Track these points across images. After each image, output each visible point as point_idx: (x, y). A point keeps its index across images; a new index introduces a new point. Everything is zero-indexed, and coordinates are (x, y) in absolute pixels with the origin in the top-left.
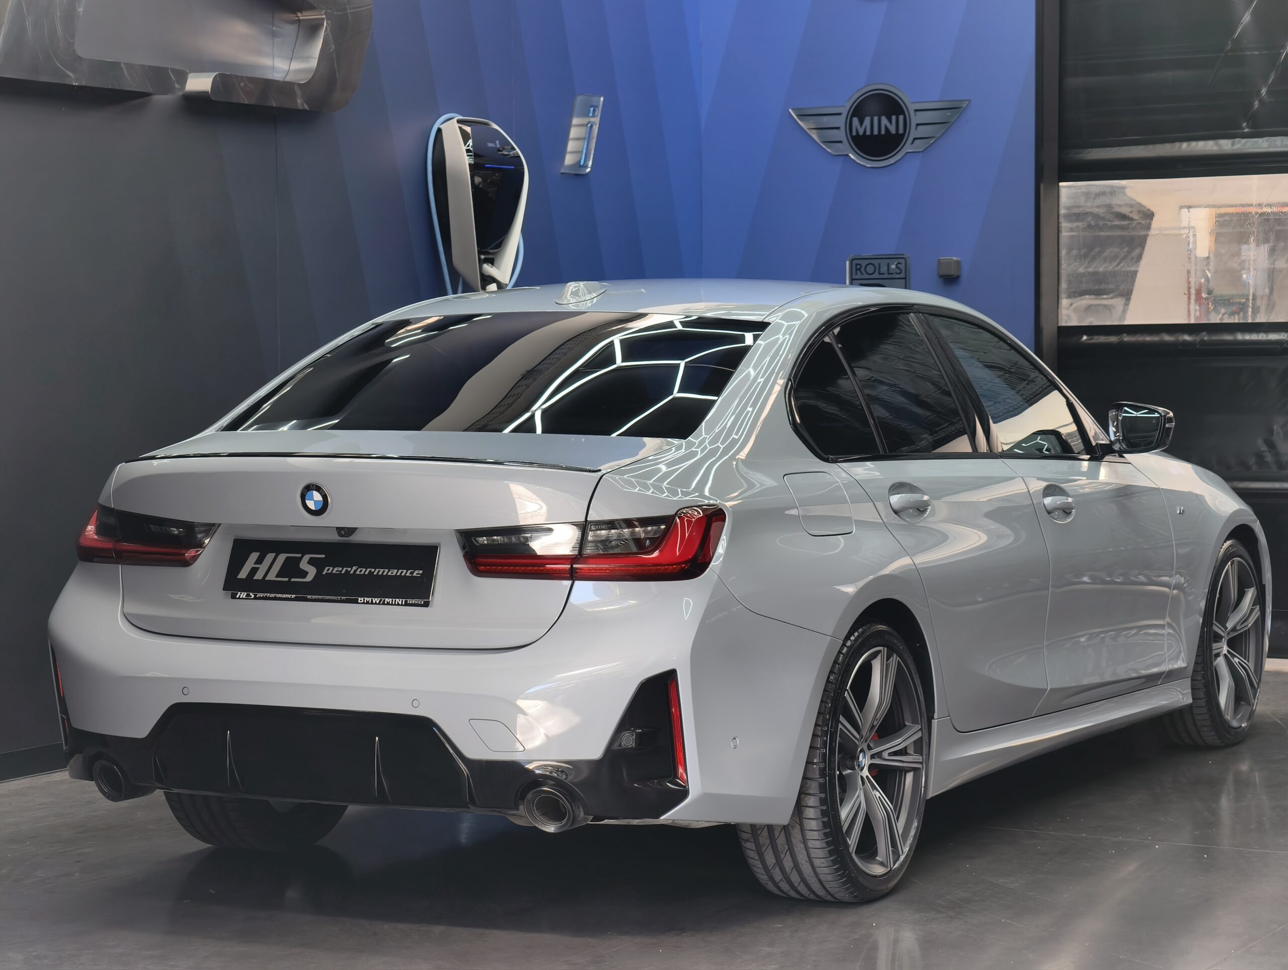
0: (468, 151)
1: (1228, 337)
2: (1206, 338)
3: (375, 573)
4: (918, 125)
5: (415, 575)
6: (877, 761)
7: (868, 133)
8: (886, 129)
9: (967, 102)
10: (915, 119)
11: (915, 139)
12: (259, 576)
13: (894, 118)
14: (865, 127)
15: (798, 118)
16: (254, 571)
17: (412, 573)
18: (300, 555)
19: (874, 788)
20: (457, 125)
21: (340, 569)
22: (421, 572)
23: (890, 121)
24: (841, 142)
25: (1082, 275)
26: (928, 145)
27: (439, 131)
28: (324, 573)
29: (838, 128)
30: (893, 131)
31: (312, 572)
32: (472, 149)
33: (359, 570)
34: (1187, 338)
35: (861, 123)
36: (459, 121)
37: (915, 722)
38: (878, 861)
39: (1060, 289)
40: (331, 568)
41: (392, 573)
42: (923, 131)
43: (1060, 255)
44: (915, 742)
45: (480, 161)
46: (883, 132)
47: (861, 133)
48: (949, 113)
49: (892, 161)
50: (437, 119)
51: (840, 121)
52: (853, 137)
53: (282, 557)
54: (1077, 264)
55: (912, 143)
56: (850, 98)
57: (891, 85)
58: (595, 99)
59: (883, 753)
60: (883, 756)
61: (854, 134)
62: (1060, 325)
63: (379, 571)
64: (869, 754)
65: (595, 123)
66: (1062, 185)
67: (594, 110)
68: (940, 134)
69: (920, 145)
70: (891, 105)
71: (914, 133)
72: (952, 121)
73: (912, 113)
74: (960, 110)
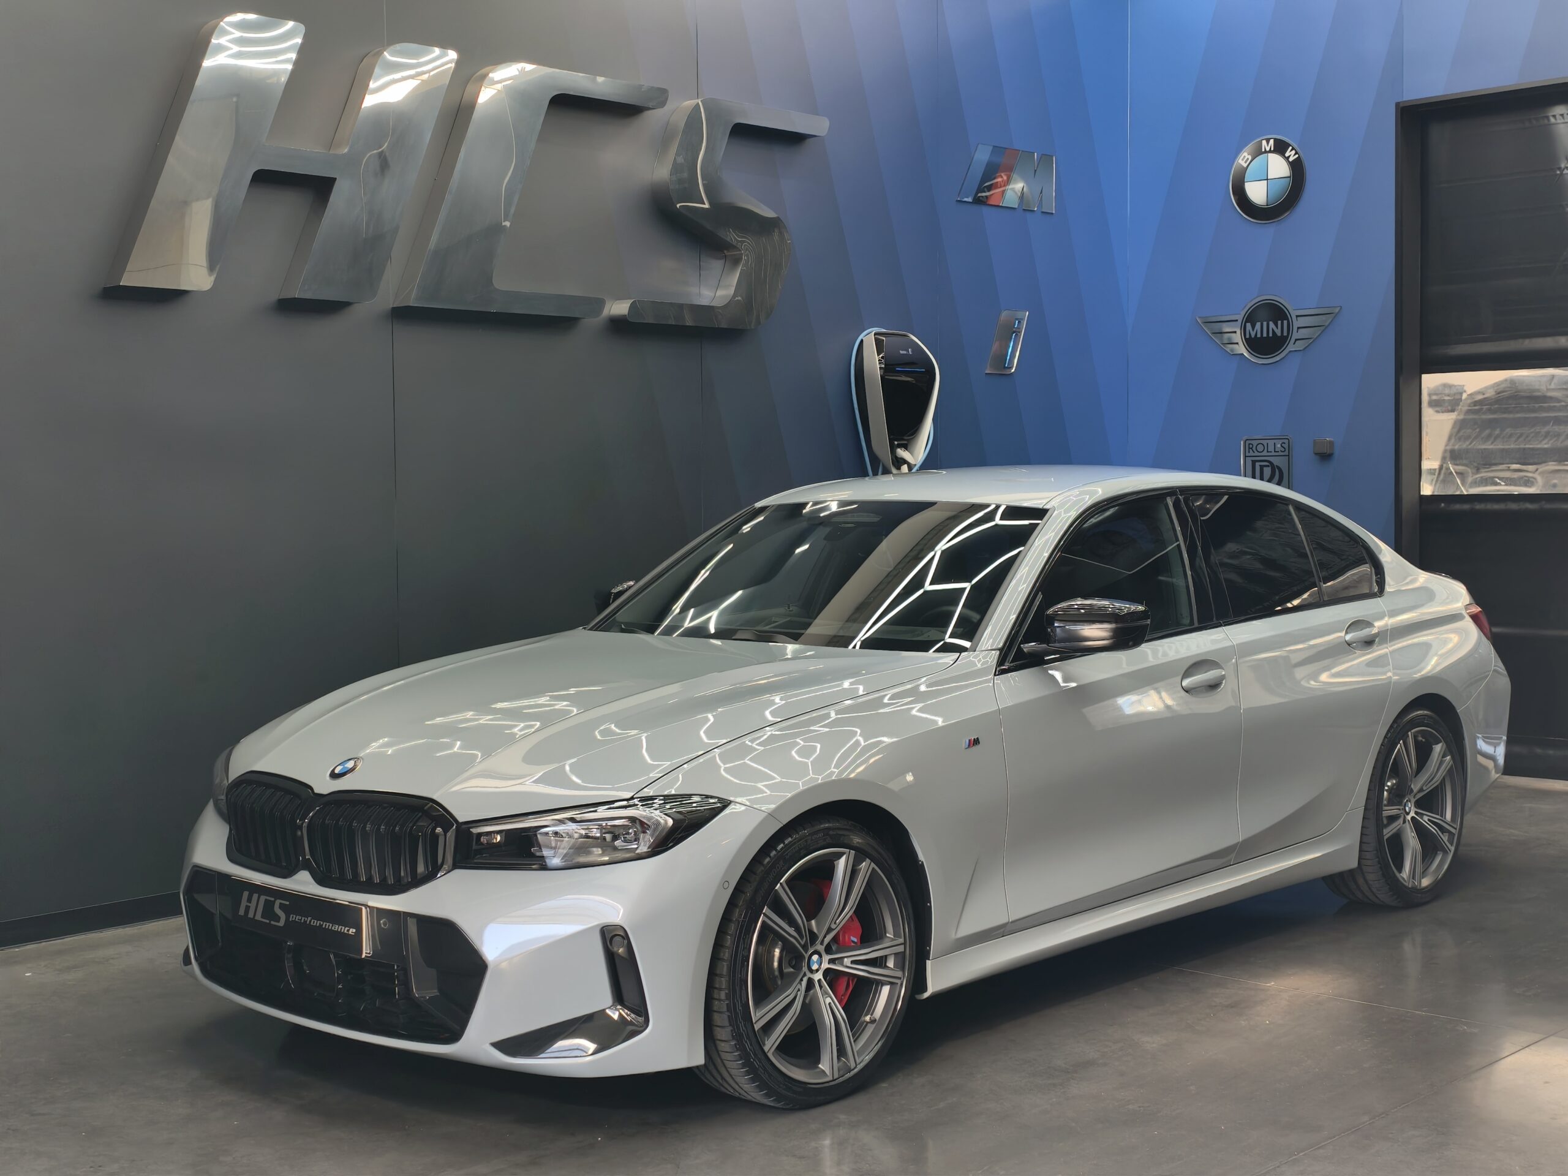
4: (1298, 328)
7: (1259, 335)
8: (1274, 332)
9: (1339, 308)
10: (1297, 323)
11: (1296, 340)
13: (1279, 322)
14: (1257, 330)
15: (1203, 325)
23: (1276, 325)
24: (1237, 343)
26: (1306, 345)
29: (1235, 332)
30: (1278, 332)
35: (1253, 327)
42: (1303, 333)
46: (1271, 335)
47: (1253, 336)
48: (1323, 317)
49: (1278, 358)
51: (1236, 327)
52: (1247, 340)
55: (1294, 344)
56: (1245, 307)
57: (1276, 296)
61: (1248, 336)
62: (1422, 494)
65: (1020, 332)
66: (1424, 377)
67: (1019, 322)
68: (1317, 335)
69: (1300, 345)
70: (1277, 313)
71: (1295, 336)
72: (1327, 324)
73: (1294, 318)
74: (1334, 315)
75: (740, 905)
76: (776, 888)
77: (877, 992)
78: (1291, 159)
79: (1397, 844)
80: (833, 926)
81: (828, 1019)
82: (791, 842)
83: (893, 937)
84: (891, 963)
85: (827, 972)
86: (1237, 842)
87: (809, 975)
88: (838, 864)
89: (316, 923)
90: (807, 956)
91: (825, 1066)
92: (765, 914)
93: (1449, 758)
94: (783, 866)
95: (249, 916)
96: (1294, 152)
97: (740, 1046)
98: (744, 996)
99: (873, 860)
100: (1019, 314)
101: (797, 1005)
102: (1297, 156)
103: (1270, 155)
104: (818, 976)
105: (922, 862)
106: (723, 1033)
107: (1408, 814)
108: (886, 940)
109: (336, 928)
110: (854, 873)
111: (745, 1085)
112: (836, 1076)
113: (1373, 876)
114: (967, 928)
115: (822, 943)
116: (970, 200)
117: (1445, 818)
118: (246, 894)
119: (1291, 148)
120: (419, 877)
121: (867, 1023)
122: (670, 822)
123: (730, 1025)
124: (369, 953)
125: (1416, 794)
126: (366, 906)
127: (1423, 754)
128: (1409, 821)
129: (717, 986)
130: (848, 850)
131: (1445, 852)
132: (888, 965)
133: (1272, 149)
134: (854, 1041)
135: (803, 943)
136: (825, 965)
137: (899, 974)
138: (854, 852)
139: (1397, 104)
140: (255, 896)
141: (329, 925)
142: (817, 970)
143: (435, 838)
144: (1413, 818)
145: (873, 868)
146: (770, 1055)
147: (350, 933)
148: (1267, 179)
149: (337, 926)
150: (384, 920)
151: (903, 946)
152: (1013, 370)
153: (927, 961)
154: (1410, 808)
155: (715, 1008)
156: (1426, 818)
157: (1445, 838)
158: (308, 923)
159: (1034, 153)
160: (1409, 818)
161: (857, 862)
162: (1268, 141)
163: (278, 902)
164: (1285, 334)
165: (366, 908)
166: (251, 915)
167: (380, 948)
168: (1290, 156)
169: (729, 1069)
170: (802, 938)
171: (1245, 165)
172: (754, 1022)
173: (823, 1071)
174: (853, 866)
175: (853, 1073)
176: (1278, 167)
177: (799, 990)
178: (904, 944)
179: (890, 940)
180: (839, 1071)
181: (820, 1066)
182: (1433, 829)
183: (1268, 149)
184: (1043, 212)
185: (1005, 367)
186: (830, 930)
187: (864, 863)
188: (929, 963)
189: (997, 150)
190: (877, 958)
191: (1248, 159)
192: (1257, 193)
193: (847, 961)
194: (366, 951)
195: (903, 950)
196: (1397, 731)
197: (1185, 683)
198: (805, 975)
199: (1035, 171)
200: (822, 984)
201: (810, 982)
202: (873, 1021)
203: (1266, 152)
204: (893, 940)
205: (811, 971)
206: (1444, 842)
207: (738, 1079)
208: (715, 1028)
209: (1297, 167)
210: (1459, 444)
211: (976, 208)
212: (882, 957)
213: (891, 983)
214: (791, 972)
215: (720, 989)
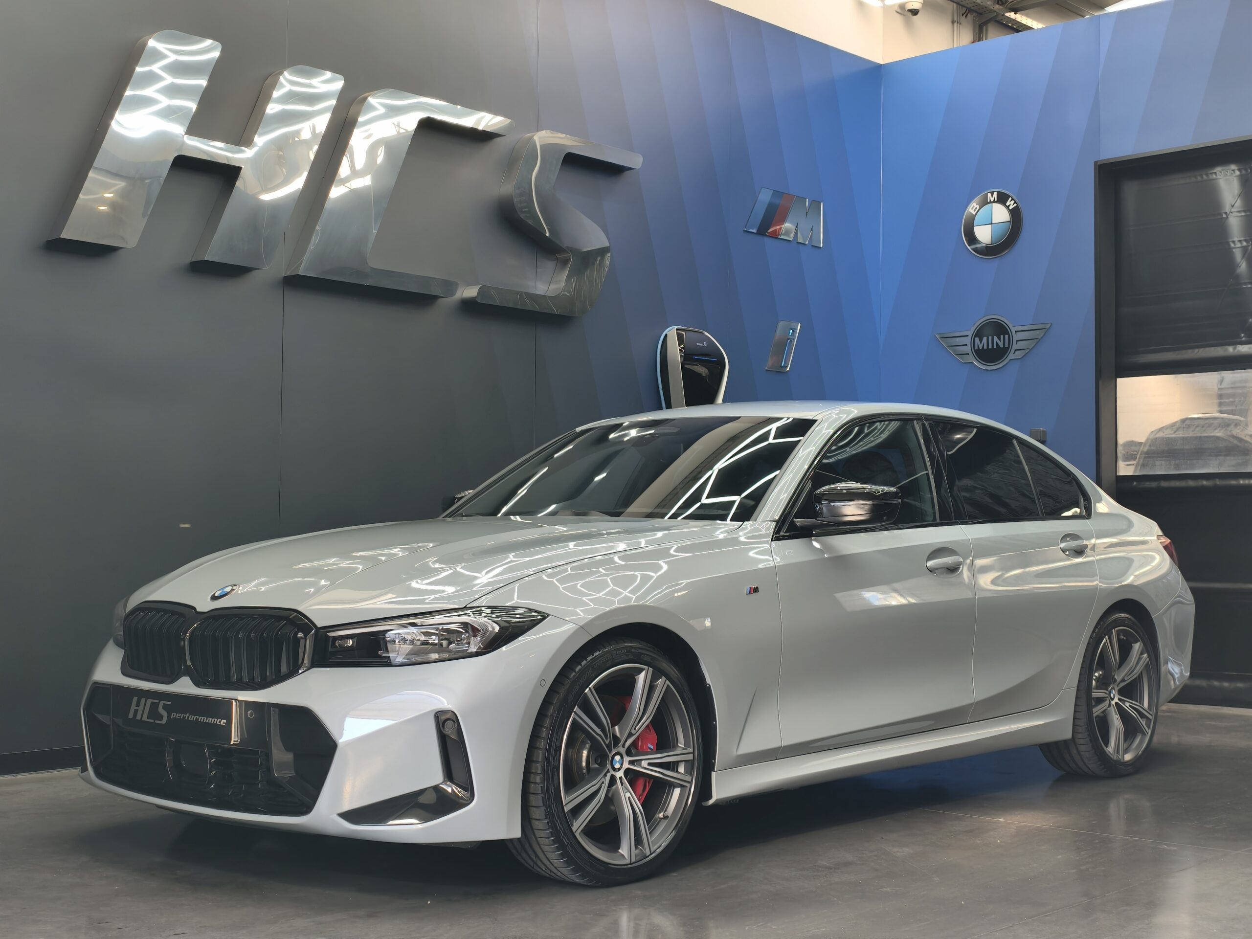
4: (1017, 341)
7: (985, 347)
8: (997, 344)
9: (1050, 324)
10: (1016, 337)
11: (1016, 350)
13: (1002, 336)
14: (984, 343)
15: (941, 340)
23: (1000, 339)
24: (968, 354)
26: (1023, 355)
29: (966, 345)
30: (1001, 345)
35: (981, 341)
42: (1021, 345)
46: (995, 346)
47: (981, 348)
48: (1038, 332)
49: (1001, 365)
51: (967, 341)
52: (976, 351)
55: (1014, 353)
57: (999, 316)
61: (976, 348)
62: (1118, 475)
65: (794, 339)
66: (1119, 380)
67: (793, 331)
68: (1033, 346)
69: (1019, 354)
70: (1000, 329)
71: (1015, 347)
72: (1040, 337)
73: (1014, 333)
74: (1046, 330)
75: (554, 703)
76: (586, 691)
77: (670, 794)
78: (1011, 208)
79: (1104, 723)
80: (633, 732)
81: (628, 811)
82: (599, 654)
83: (683, 747)
84: (681, 769)
85: (627, 772)
86: (973, 702)
87: (612, 772)
88: (638, 678)
89: (193, 718)
90: (611, 755)
91: (624, 850)
92: (575, 712)
93: (1145, 655)
94: (592, 674)
95: (137, 718)
96: (1013, 202)
97: (552, 825)
98: (556, 782)
99: (668, 678)
100: (793, 325)
101: (602, 795)
102: (1015, 205)
103: (993, 204)
104: (620, 774)
105: (710, 685)
106: (538, 813)
107: (1113, 699)
108: (679, 749)
109: (210, 720)
110: (651, 689)
111: (555, 861)
112: (633, 860)
113: (1084, 747)
114: (748, 747)
115: (623, 746)
116: (754, 231)
117: (1143, 705)
118: (135, 699)
119: (1010, 198)
120: (281, 675)
121: (661, 819)
122: (497, 628)
123: (544, 805)
124: (237, 741)
125: (1119, 684)
126: (236, 700)
127: (1125, 651)
128: (1113, 705)
129: (533, 771)
130: (647, 667)
131: (1144, 734)
132: (679, 770)
133: (996, 200)
134: (650, 833)
135: (607, 742)
136: (626, 765)
137: (688, 778)
138: (652, 669)
139: (1096, 163)
140: (143, 700)
141: (204, 719)
142: (619, 769)
143: (297, 641)
144: (1116, 703)
145: (668, 685)
146: (577, 835)
147: (222, 724)
148: (992, 224)
149: (211, 719)
150: (250, 711)
151: (692, 755)
152: (788, 369)
153: (712, 772)
154: (1114, 695)
155: (532, 791)
156: (1127, 704)
157: (1143, 722)
158: (186, 718)
159: (806, 199)
160: (1113, 703)
161: (654, 678)
162: (992, 194)
163: (162, 703)
164: (1007, 345)
165: (236, 702)
166: (138, 718)
167: (246, 736)
168: (1010, 205)
169: (542, 846)
170: (607, 738)
171: (974, 213)
172: (564, 804)
173: (623, 856)
174: (651, 682)
175: (648, 859)
176: (1001, 214)
177: (603, 783)
178: (693, 753)
179: (682, 749)
180: (636, 856)
181: (620, 851)
182: (1133, 713)
183: (992, 200)
184: (812, 246)
185: (781, 366)
186: (630, 735)
187: (660, 680)
188: (713, 774)
189: (776, 193)
190: (670, 762)
191: (976, 208)
192: (984, 234)
193: (644, 764)
194: (234, 738)
195: (692, 758)
196: (1102, 628)
197: (929, 564)
198: (608, 771)
199: (807, 213)
200: (623, 781)
201: (613, 778)
202: (666, 817)
203: (991, 202)
204: (684, 749)
205: (614, 769)
206: (1142, 725)
207: (550, 855)
208: (531, 808)
209: (1015, 214)
211: (759, 237)
212: (674, 762)
213: (682, 786)
214: (597, 768)
215: (536, 774)
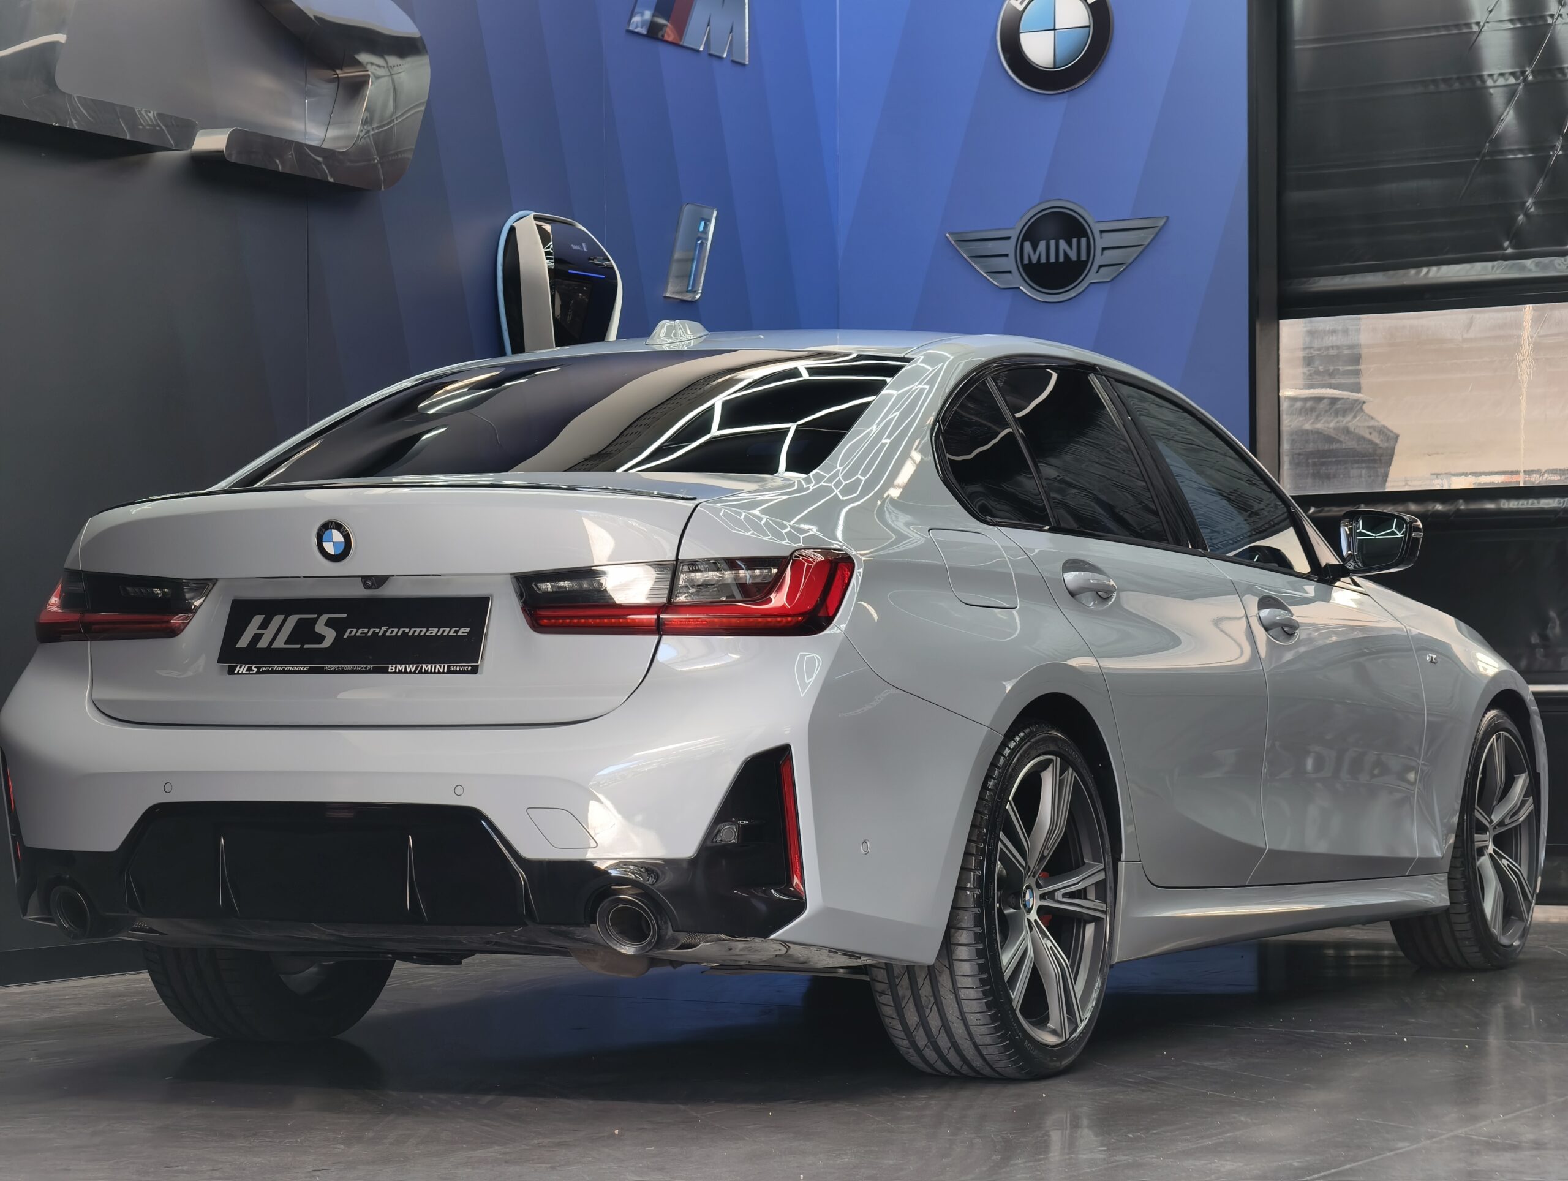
0: (547, 253)
1: (1490, 506)
2: (1462, 507)
3: (410, 634)
4: (1104, 249)
5: (460, 633)
6: (1049, 903)
7: (1043, 260)
8: (1066, 254)
9: (1164, 220)
10: (1101, 242)
11: (1101, 266)
12: (263, 644)
13: (1075, 241)
14: (1040, 253)
15: (957, 244)
16: (257, 638)
17: (456, 632)
18: (315, 616)
19: (1045, 935)
20: (534, 223)
21: (366, 630)
22: (468, 630)
23: (1070, 245)
24: (1010, 272)
25: (1307, 432)
26: (1117, 273)
27: (512, 230)
28: (345, 637)
29: (1006, 255)
30: (1073, 256)
31: (330, 635)
32: (552, 251)
33: (390, 630)
34: (1439, 507)
35: (1035, 248)
36: (536, 218)
37: (1096, 859)
38: (1050, 1028)
39: (1281, 451)
40: (355, 630)
41: (431, 633)
42: (1110, 256)
43: (1281, 409)
44: (1096, 884)
45: (562, 267)
46: (1061, 259)
47: (1034, 261)
48: (1141, 233)
49: (1072, 294)
50: (510, 217)
51: (1009, 247)
52: (1024, 266)
53: (293, 620)
54: (1301, 419)
55: (1097, 272)
56: (1022, 217)
57: (1071, 202)
58: (706, 211)
59: (1056, 894)
60: (1056, 897)
61: (1026, 262)
63: (415, 631)
64: (1038, 892)
65: (706, 240)
66: (1282, 322)
67: (706, 223)
68: (1135, 256)
69: (1106, 274)
70: (1071, 226)
71: (1099, 260)
72: (1146, 243)
73: (1097, 235)
74: (1157, 230)
78: (1090, 2)
116: (644, 31)
148: (1054, 29)
164: (1084, 257)
171: (1020, 8)
176: (1070, 15)
184: (734, 62)
192: (1039, 49)
209: (1099, 13)
210: (1336, 420)
211: (651, 44)
